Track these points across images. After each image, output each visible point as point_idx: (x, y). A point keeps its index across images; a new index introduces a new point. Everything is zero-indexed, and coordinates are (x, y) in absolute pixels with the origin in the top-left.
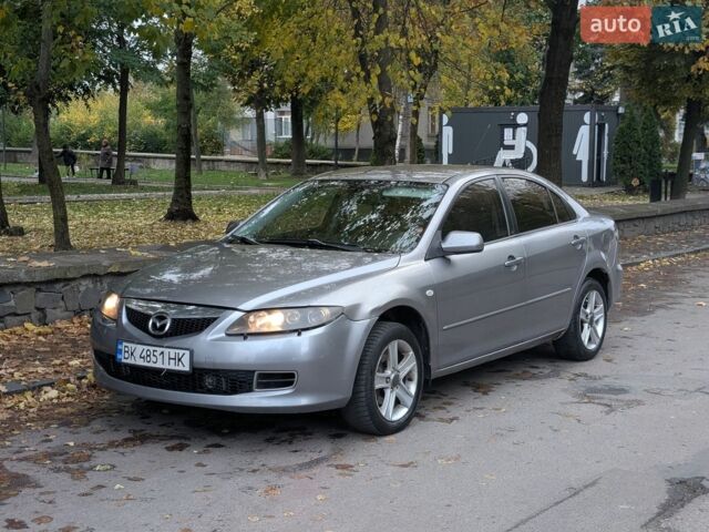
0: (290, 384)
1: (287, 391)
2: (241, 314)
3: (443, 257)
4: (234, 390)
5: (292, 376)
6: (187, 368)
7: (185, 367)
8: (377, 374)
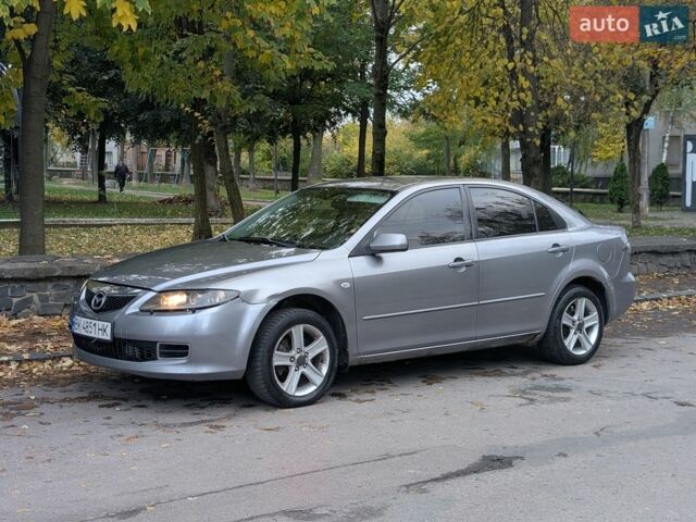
0: (185, 354)
1: (183, 360)
2: (154, 294)
3: (373, 255)
4: (143, 358)
5: (187, 347)
6: (109, 338)
7: (107, 337)
8: (276, 352)
